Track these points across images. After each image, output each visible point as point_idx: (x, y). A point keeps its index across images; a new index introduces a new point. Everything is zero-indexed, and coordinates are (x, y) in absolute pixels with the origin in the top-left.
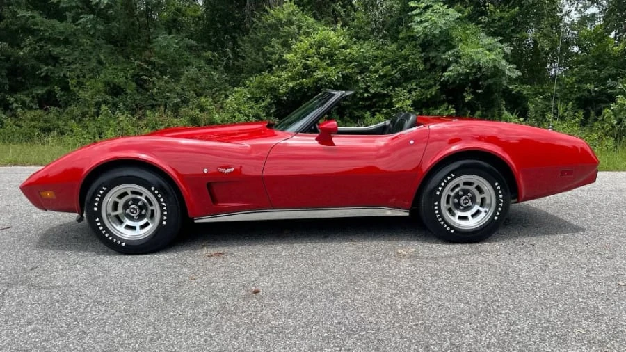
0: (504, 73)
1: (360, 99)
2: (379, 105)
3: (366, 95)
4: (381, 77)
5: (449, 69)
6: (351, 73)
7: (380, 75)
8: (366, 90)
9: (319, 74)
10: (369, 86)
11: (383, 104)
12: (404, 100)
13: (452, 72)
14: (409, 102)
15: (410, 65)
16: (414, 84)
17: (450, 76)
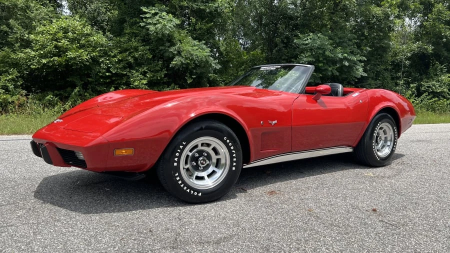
0: (211, 65)
1: (101, 77)
2: (118, 83)
3: (107, 74)
4: (120, 61)
5: (175, 59)
6: (97, 56)
7: (119, 60)
8: (108, 70)
9: (71, 54)
10: (110, 67)
11: (121, 82)
12: (139, 79)
13: (177, 61)
14: (145, 82)
15: (140, 54)
16: (145, 68)
17: (176, 64)
